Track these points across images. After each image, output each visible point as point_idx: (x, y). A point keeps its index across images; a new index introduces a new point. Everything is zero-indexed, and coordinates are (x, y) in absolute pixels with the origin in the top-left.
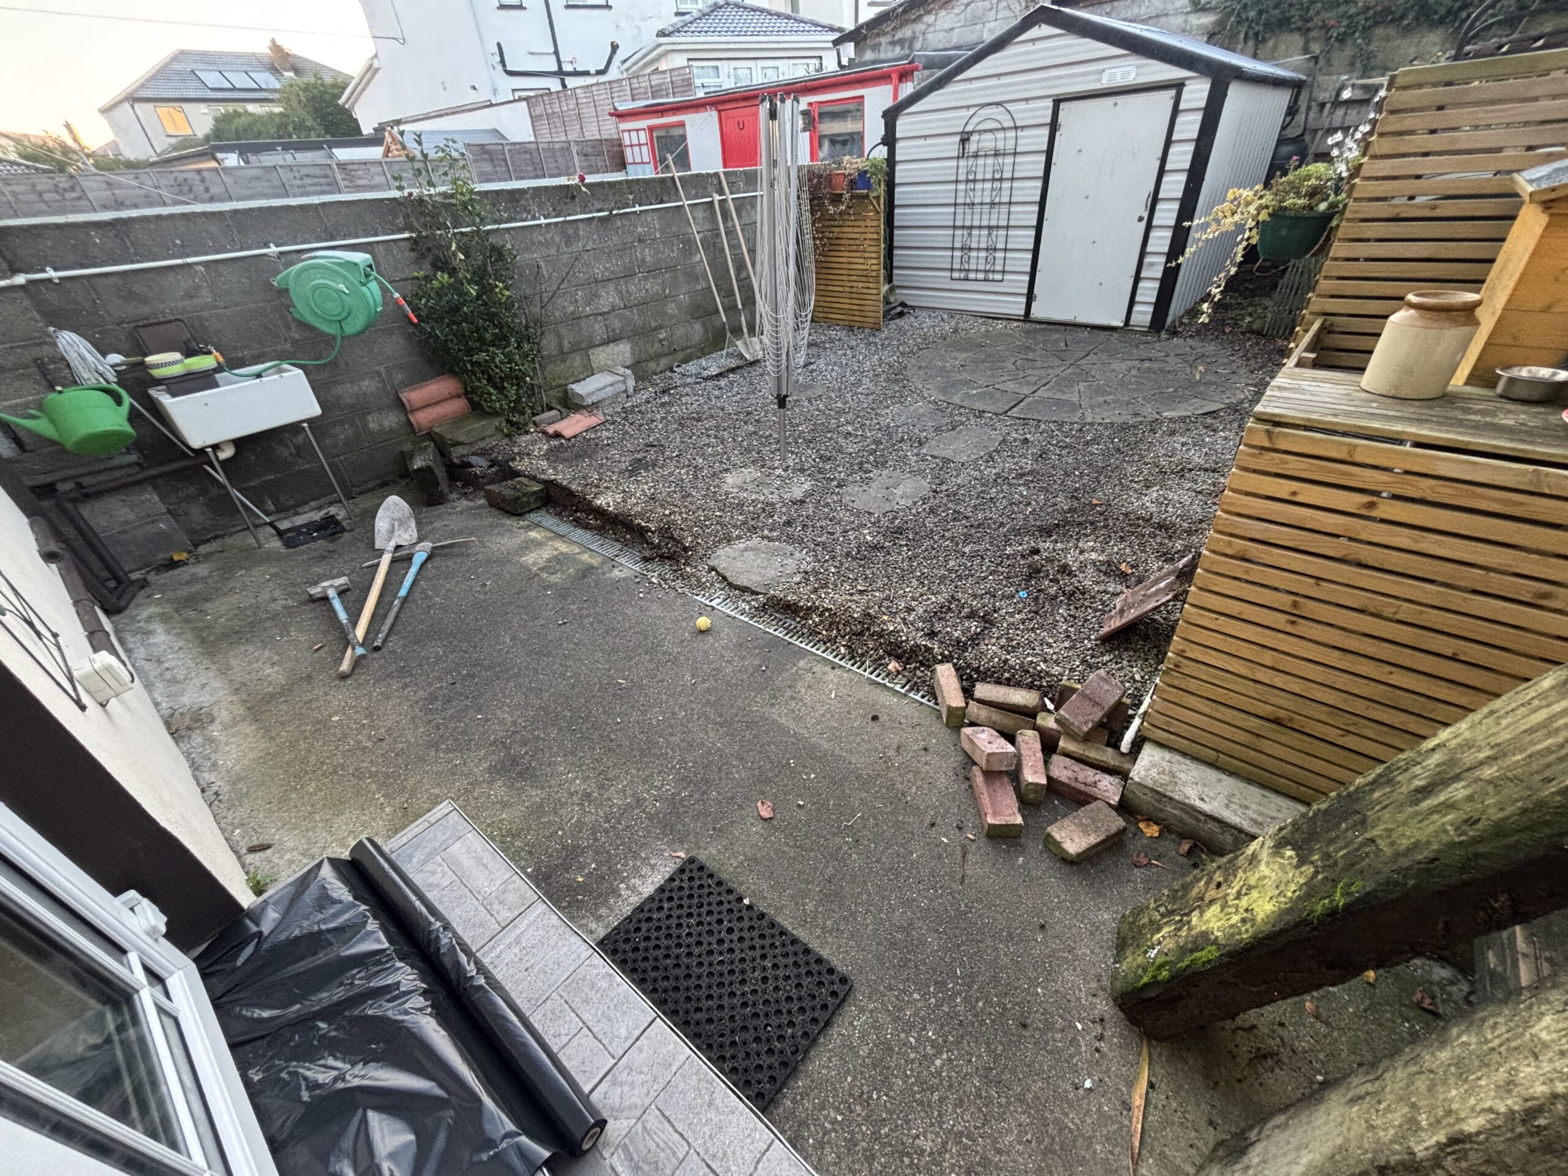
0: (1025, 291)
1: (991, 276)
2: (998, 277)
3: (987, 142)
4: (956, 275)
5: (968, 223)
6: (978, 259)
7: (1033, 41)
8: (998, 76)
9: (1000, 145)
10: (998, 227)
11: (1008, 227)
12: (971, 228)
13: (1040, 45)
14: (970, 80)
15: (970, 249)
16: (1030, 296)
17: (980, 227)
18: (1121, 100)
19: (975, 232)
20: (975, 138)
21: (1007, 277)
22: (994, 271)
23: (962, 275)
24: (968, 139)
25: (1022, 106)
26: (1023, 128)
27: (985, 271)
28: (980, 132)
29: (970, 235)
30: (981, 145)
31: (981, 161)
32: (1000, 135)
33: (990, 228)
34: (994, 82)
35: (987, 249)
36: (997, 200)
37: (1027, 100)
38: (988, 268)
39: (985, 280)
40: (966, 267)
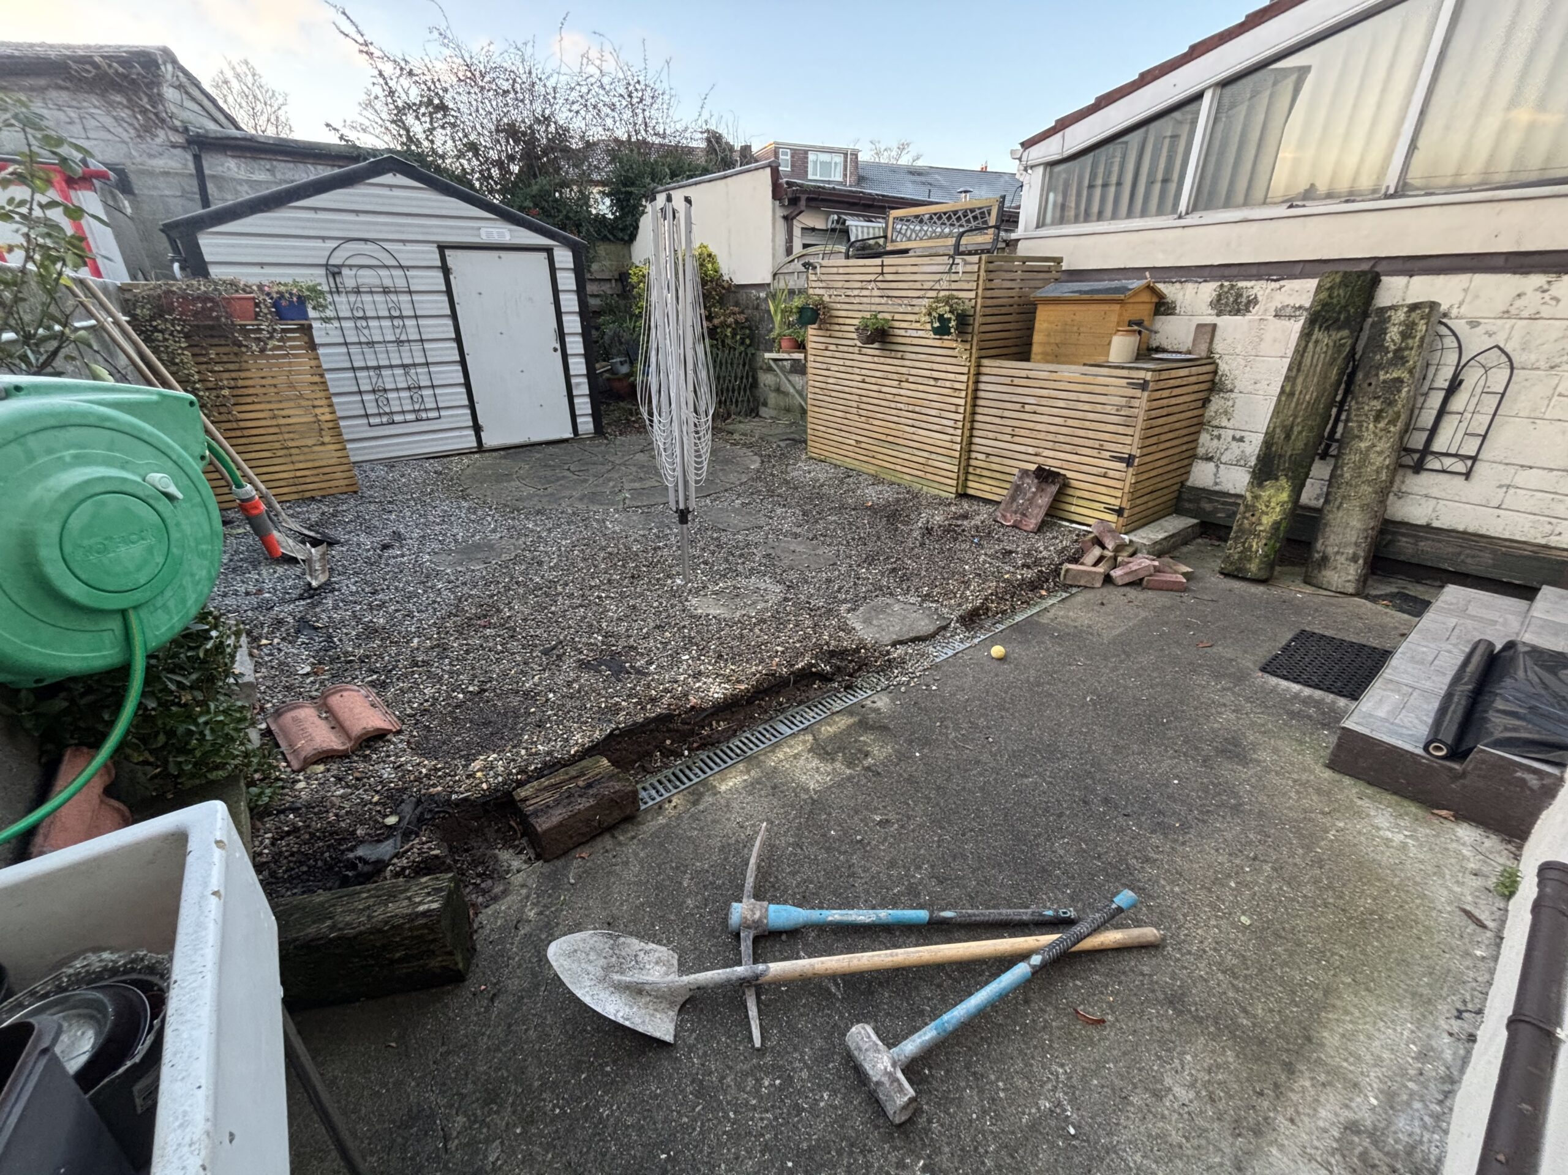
0: (471, 424)
1: (424, 415)
2: (432, 414)
3: (367, 278)
4: (372, 421)
5: (374, 363)
6: (399, 401)
7: (391, 187)
8: (357, 212)
9: (388, 282)
10: (415, 365)
11: (427, 364)
12: (379, 368)
13: (396, 192)
14: (316, 209)
15: (385, 390)
16: (477, 428)
17: (391, 367)
18: (503, 254)
19: (384, 372)
20: (346, 272)
21: (443, 413)
22: (426, 410)
23: (385, 419)
24: (340, 273)
25: (399, 246)
26: (408, 268)
27: (414, 411)
28: (350, 267)
29: (380, 375)
30: (360, 281)
31: (366, 298)
32: (383, 272)
33: (404, 366)
34: (352, 217)
35: (409, 388)
36: (403, 337)
37: (404, 242)
38: (417, 407)
39: (418, 420)
40: (387, 410)
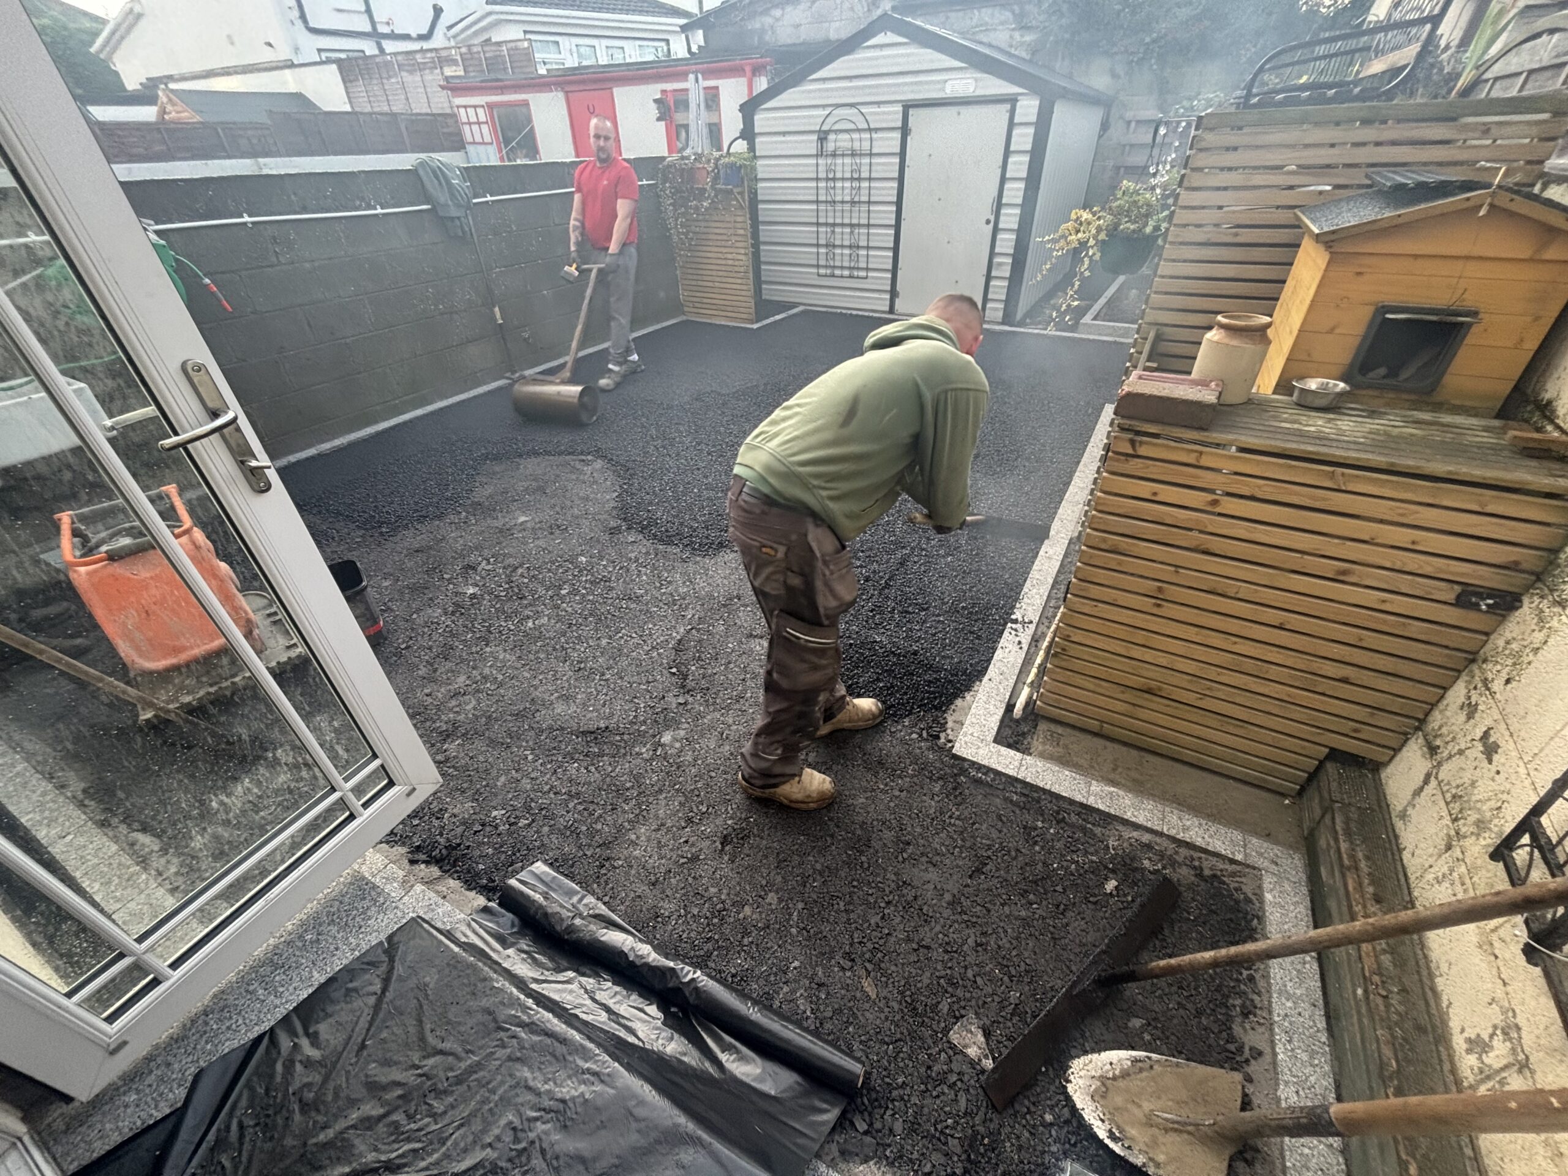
0: (888, 288)
1: (856, 273)
2: (863, 274)
3: (842, 141)
4: (822, 271)
5: (830, 221)
6: (842, 256)
7: (881, 46)
8: (850, 77)
9: (857, 145)
10: (859, 225)
11: (868, 226)
12: (834, 225)
13: (887, 51)
14: (824, 80)
15: (834, 246)
16: (894, 293)
17: (843, 225)
18: (964, 110)
19: (838, 230)
20: (832, 137)
21: (871, 274)
23: (829, 272)
24: (826, 138)
25: (874, 109)
26: (877, 130)
27: (850, 268)
28: (837, 132)
29: (833, 232)
30: (838, 144)
31: (839, 161)
32: (856, 136)
33: (851, 225)
34: (846, 83)
35: (850, 247)
36: (856, 199)
37: (879, 103)
38: (852, 265)
39: (851, 277)
40: (832, 264)
